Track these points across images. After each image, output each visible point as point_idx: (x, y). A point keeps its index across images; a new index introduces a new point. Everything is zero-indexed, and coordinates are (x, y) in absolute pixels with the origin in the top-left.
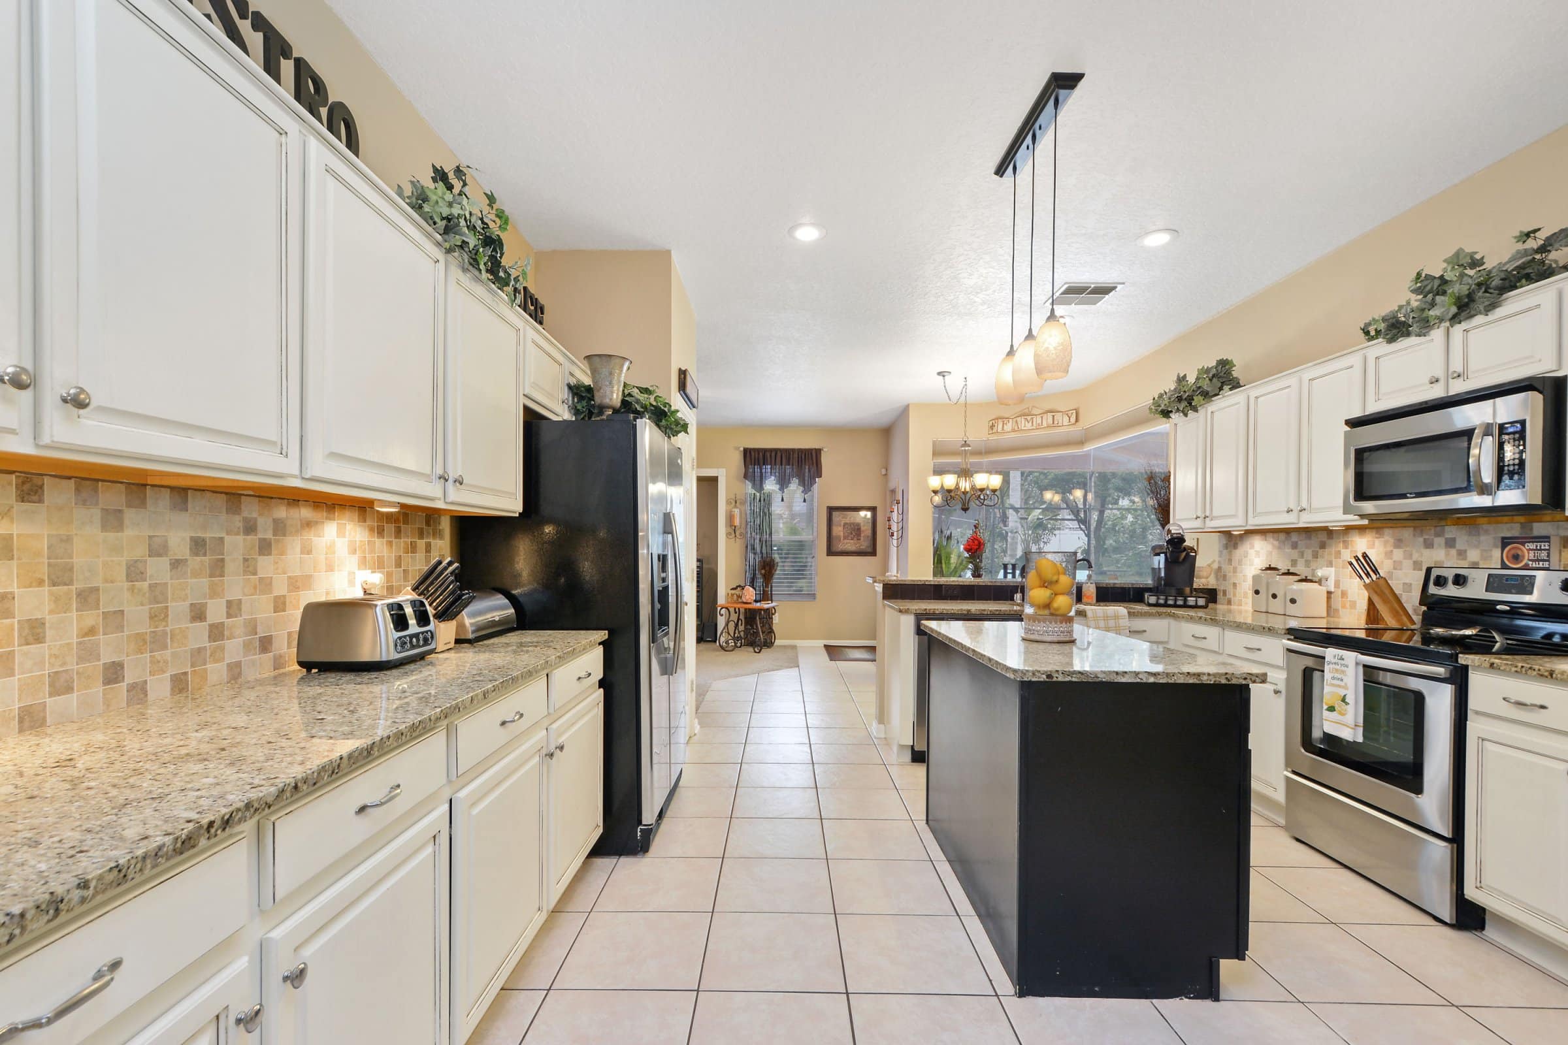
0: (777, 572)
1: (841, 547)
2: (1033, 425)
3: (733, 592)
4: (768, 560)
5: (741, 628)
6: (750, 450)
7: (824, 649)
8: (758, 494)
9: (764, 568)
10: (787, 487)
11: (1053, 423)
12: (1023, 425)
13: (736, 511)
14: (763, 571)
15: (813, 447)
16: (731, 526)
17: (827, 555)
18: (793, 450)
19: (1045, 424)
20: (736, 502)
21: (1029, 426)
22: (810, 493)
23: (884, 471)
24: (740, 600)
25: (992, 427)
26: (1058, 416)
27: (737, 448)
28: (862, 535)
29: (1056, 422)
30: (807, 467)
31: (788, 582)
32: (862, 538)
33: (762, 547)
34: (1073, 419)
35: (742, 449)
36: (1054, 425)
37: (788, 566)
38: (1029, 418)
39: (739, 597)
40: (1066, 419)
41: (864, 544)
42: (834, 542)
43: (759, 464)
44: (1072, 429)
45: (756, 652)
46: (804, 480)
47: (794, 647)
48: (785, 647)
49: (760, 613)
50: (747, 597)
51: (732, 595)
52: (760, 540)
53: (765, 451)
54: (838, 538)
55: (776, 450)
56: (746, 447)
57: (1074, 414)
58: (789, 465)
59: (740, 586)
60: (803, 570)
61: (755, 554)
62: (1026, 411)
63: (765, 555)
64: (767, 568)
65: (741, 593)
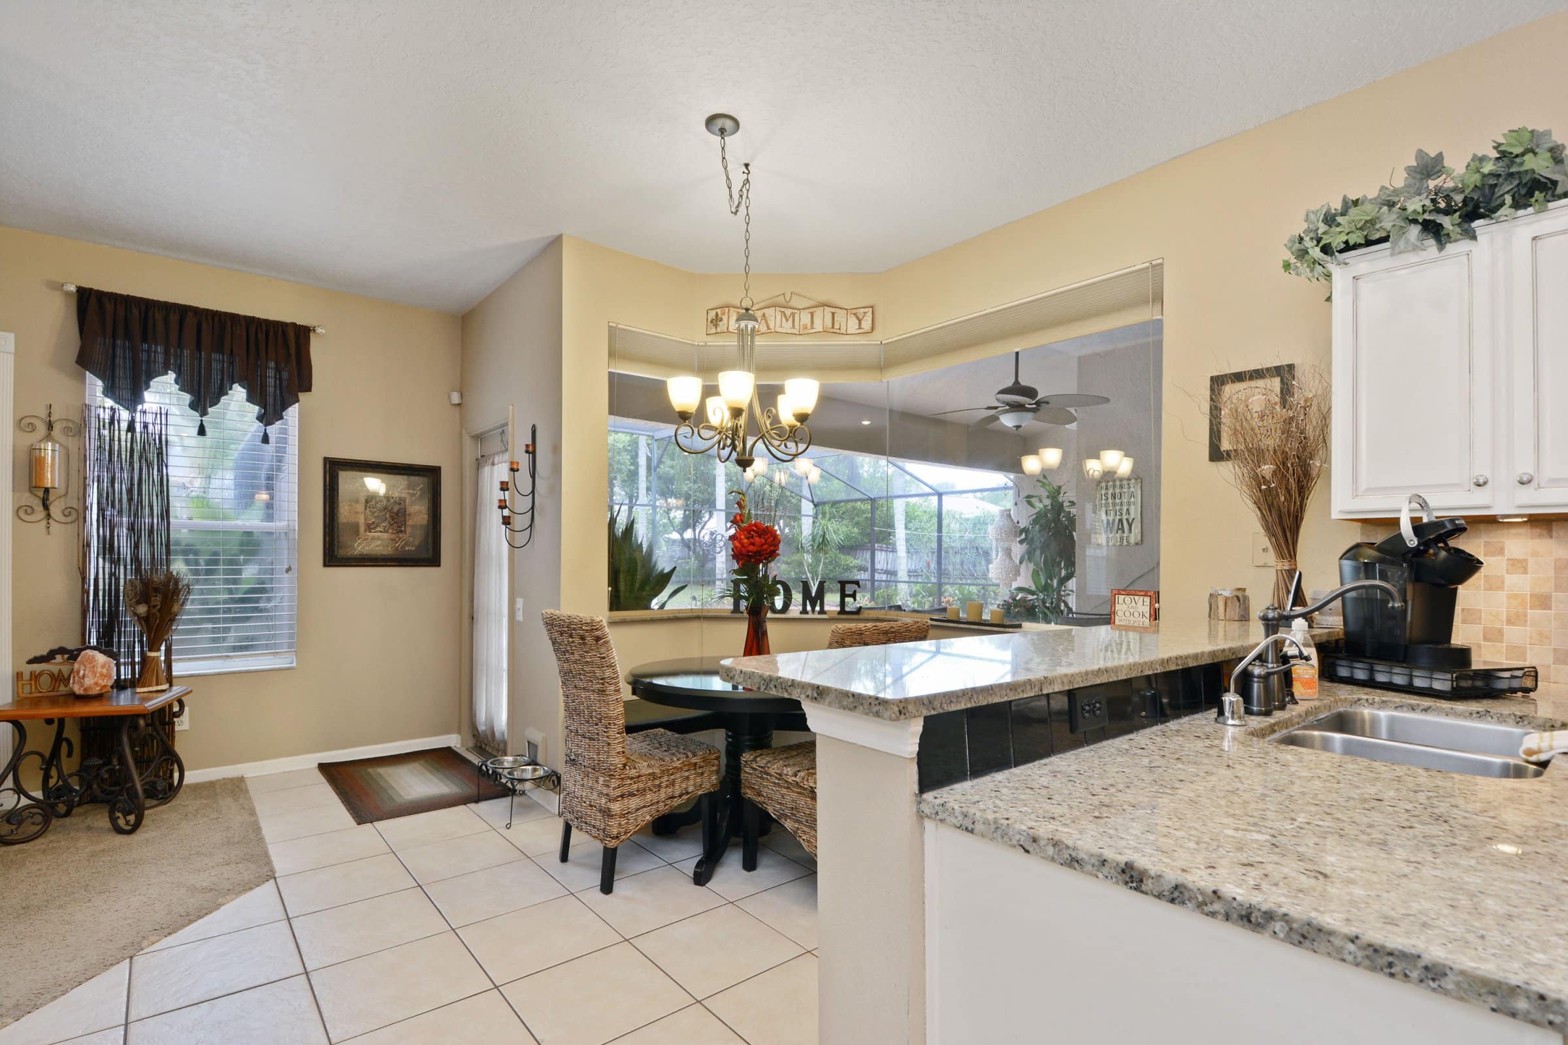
0: (188, 607)
1: (361, 547)
2: (793, 325)
3: (38, 667)
4: (159, 577)
5: (69, 764)
6: (101, 296)
7: (322, 779)
8: (125, 415)
9: (144, 598)
10: (215, 402)
11: (833, 327)
12: (778, 323)
13: (49, 452)
14: (142, 609)
15: (287, 319)
16: (32, 488)
17: (325, 565)
18: (234, 318)
19: (818, 326)
20: (50, 426)
21: (787, 326)
22: (278, 424)
23: (456, 398)
24: (63, 689)
25: (716, 321)
26: (840, 316)
27: (59, 287)
28: (410, 523)
29: (837, 326)
30: (272, 364)
31: (214, 631)
32: (409, 530)
33: (137, 546)
34: (866, 325)
35: (73, 288)
36: (833, 330)
37: (218, 592)
38: (788, 312)
39: (60, 679)
40: (853, 324)
41: (412, 540)
42: (344, 537)
43: (128, 336)
44: (862, 341)
45: (120, 831)
46: (264, 386)
47: (237, 787)
48: (211, 786)
49: (135, 727)
50: (88, 682)
51: (35, 677)
52: (131, 528)
53: (148, 306)
54: (354, 529)
55: (184, 311)
56: (87, 284)
57: (870, 314)
58: (220, 350)
59: (62, 651)
60: (257, 600)
61: (115, 562)
62: (781, 300)
63: (146, 566)
64: (157, 600)
65: (65, 669)
